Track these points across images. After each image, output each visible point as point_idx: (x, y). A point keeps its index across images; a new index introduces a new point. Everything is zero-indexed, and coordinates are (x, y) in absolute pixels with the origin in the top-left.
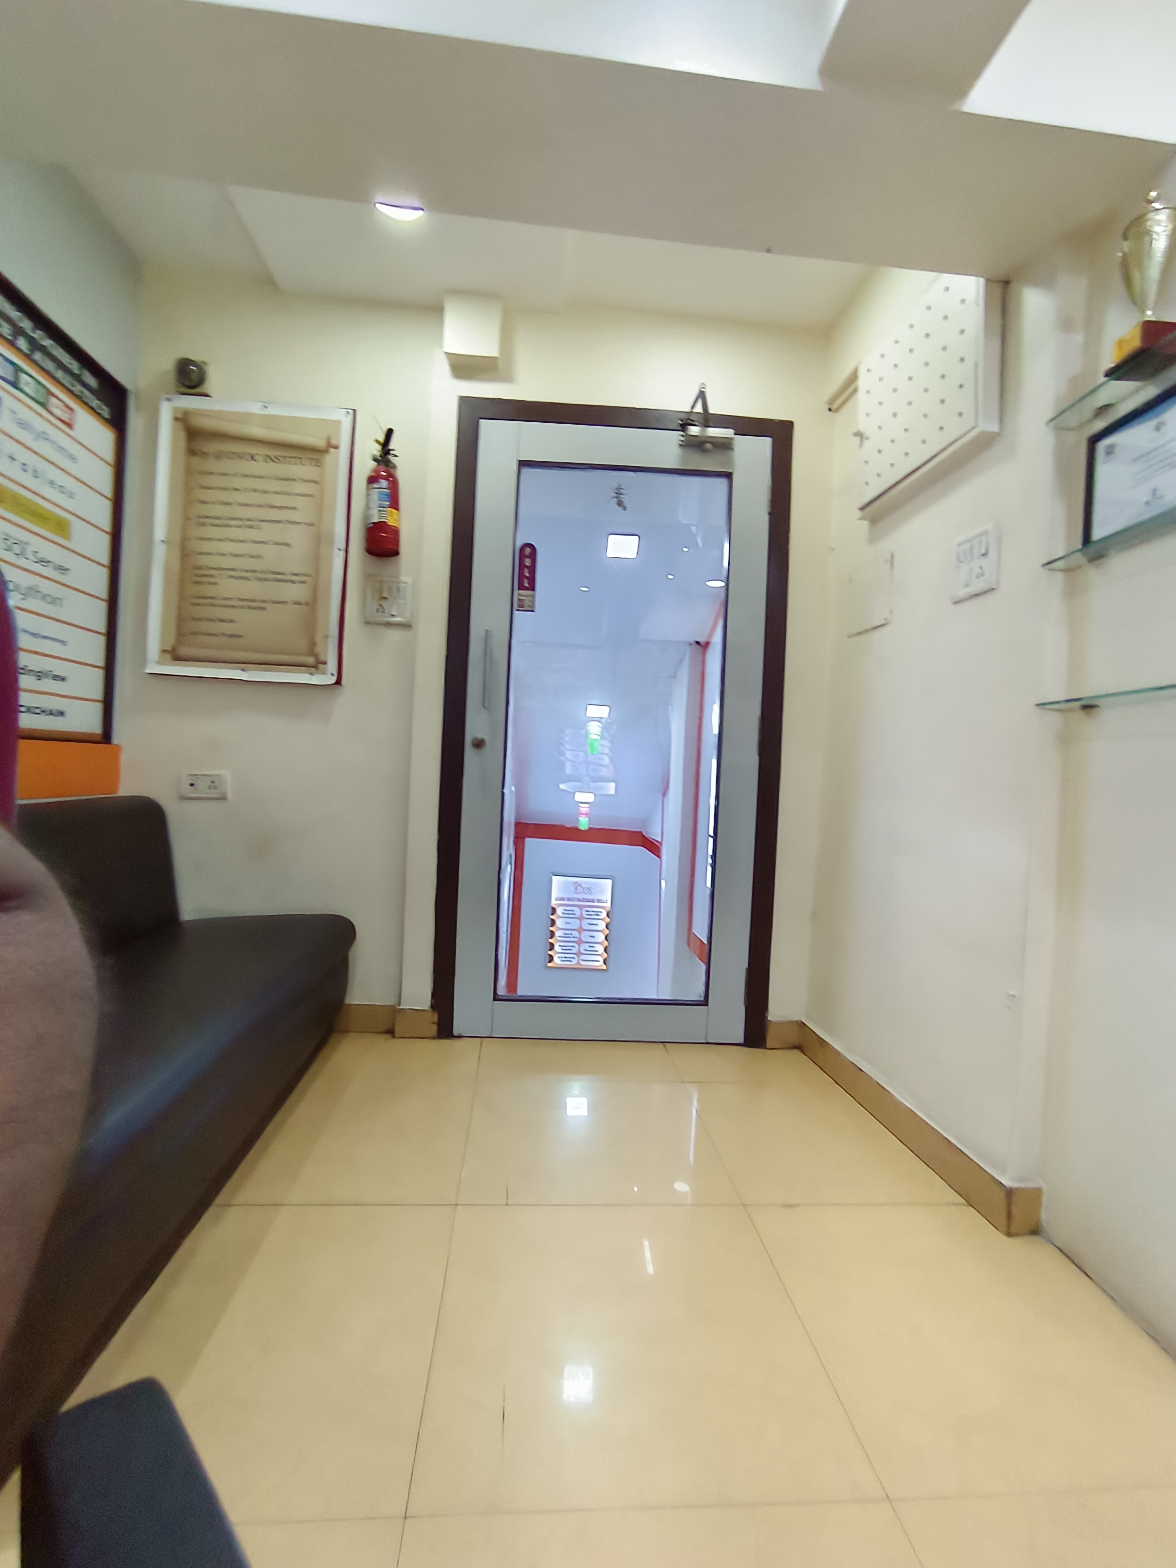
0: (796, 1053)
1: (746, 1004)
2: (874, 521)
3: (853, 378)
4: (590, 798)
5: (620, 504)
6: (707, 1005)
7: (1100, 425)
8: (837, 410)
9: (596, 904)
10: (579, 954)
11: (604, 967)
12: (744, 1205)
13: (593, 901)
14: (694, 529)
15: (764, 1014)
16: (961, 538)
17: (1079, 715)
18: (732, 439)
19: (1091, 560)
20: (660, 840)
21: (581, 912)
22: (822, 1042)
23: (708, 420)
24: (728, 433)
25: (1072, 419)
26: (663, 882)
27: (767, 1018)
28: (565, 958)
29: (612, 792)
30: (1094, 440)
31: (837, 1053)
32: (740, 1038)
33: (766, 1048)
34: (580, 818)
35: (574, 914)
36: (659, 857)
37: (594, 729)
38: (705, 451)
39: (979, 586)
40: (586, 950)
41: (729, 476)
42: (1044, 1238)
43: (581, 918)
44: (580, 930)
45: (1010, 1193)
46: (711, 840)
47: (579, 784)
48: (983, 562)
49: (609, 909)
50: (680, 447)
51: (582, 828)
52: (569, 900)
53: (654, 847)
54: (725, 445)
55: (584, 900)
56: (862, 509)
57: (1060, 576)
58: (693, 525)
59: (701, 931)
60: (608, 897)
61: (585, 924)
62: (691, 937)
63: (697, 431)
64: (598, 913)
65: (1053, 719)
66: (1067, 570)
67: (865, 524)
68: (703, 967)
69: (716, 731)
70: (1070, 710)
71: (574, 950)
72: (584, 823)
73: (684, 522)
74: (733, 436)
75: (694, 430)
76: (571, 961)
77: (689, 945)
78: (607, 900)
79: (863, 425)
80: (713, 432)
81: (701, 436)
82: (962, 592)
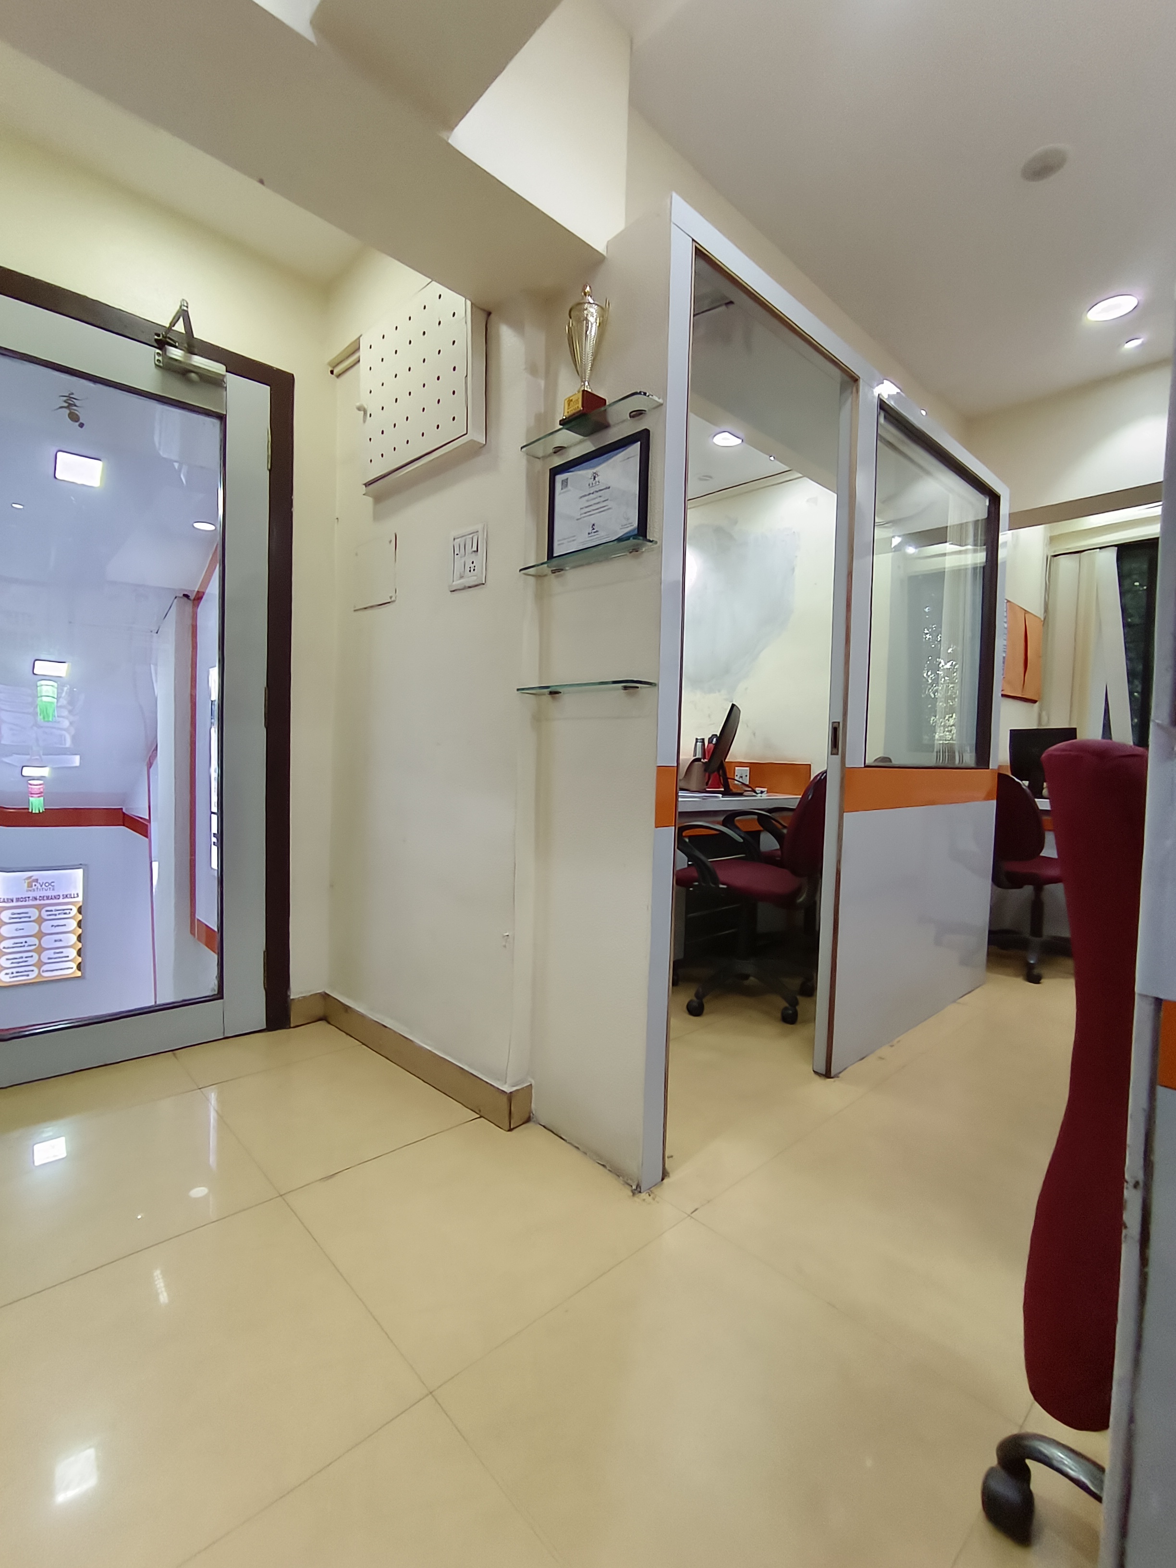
0: (322, 1024)
1: (266, 987)
2: (378, 499)
3: (355, 348)
4: (45, 772)
5: (74, 417)
6: (222, 998)
7: (558, 461)
8: (338, 376)
9: (61, 900)
10: (40, 964)
11: (79, 974)
12: (281, 1196)
13: (57, 897)
14: (176, 465)
15: (287, 994)
16: (454, 533)
17: (548, 698)
18: (224, 376)
19: (553, 572)
20: (147, 818)
21: (40, 912)
22: (347, 1009)
23: (193, 345)
24: (219, 368)
25: (539, 449)
26: (155, 865)
27: (289, 996)
28: (17, 972)
29: (77, 763)
30: (555, 472)
31: (362, 1016)
32: (261, 1021)
33: (290, 1028)
34: (31, 799)
35: (30, 917)
36: (147, 837)
37: (47, 690)
38: (190, 381)
39: (471, 580)
40: (49, 958)
41: (222, 418)
42: (534, 1121)
43: (40, 921)
44: (40, 935)
45: (510, 1096)
46: (214, 818)
47: (28, 757)
48: (473, 557)
49: (81, 904)
50: (156, 367)
51: (36, 811)
52: (18, 900)
53: (141, 827)
54: (215, 382)
55: (42, 898)
56: (367, 485)
57: (532, 580)
58: (176, 462)
59: (208, 916)
60: (79, 889)
61: (46, 927)
62: (194, 924)
63: (180, 354)
64: (67, 911)
65: (530, 700)
66: (539, 577)
67: (370, 500)
68: (215, 957)
69: (215, 696)
70: (544, 694)
71: (31, 961)
72: (37, 805)
73: (165, 456)
74: (224, 373)
75: (176, 353)
76: (28, 975)
77: (192, 933)
78: (77, 894)
79: (365, 400)
80: (198, 361)
81: (184, 363)
82: (458, 583)
